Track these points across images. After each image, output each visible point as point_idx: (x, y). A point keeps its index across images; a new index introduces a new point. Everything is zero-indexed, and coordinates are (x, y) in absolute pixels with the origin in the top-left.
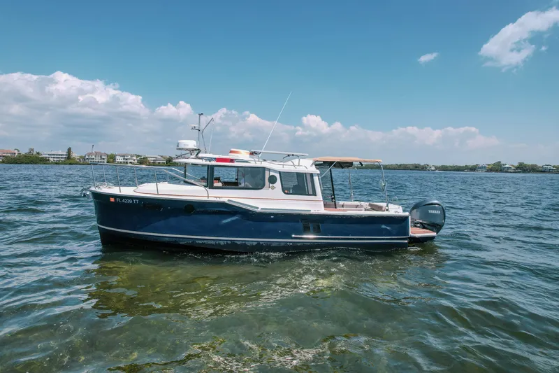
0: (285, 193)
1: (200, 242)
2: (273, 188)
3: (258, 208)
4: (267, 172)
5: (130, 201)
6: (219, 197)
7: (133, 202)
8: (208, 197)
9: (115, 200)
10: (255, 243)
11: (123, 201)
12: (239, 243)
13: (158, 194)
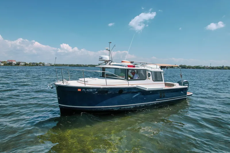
0: (153, 81)
1: (123, 108)
2: (149, 79)
3: (146, 89)
4: (147, 72)
5: (92, 90)
6: (133, 85)
7: (93, 90)
8: (129, 85)
9: (82, 90)
10: (144, 105)
11: (87, 90)
12: (138, 106)
13: (107, 85)
